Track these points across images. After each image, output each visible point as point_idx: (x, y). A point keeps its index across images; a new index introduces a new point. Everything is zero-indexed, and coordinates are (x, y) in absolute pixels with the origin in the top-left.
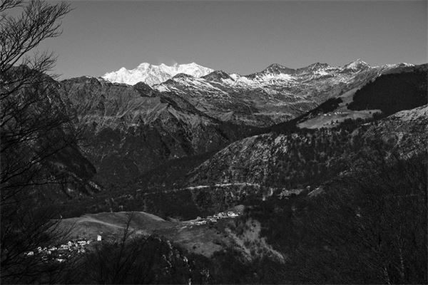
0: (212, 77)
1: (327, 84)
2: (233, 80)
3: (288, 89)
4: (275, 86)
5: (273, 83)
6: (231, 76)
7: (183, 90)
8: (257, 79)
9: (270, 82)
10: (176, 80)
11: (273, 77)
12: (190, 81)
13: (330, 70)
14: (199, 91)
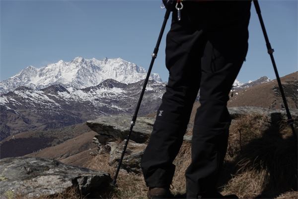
0: (50, 90)
1: (149, 98)
2: (69, 93)
3: (116, 102)
4: (105, 98)
5: (104, 96)
6: (67, 89)
7: (21, 102)
8: (91, 92)
9: (102, 95)
10: (16, 92)
11: (106, 90)
12: (29, 93)
13: (155, 86)
14: (34, 103)
